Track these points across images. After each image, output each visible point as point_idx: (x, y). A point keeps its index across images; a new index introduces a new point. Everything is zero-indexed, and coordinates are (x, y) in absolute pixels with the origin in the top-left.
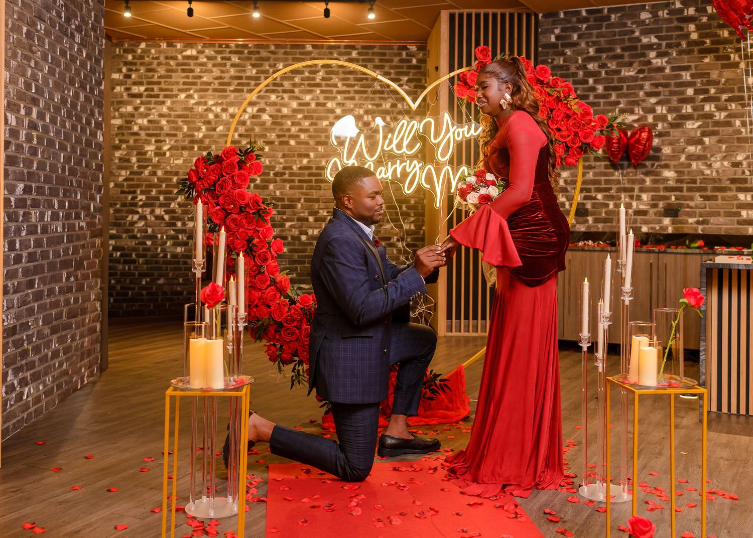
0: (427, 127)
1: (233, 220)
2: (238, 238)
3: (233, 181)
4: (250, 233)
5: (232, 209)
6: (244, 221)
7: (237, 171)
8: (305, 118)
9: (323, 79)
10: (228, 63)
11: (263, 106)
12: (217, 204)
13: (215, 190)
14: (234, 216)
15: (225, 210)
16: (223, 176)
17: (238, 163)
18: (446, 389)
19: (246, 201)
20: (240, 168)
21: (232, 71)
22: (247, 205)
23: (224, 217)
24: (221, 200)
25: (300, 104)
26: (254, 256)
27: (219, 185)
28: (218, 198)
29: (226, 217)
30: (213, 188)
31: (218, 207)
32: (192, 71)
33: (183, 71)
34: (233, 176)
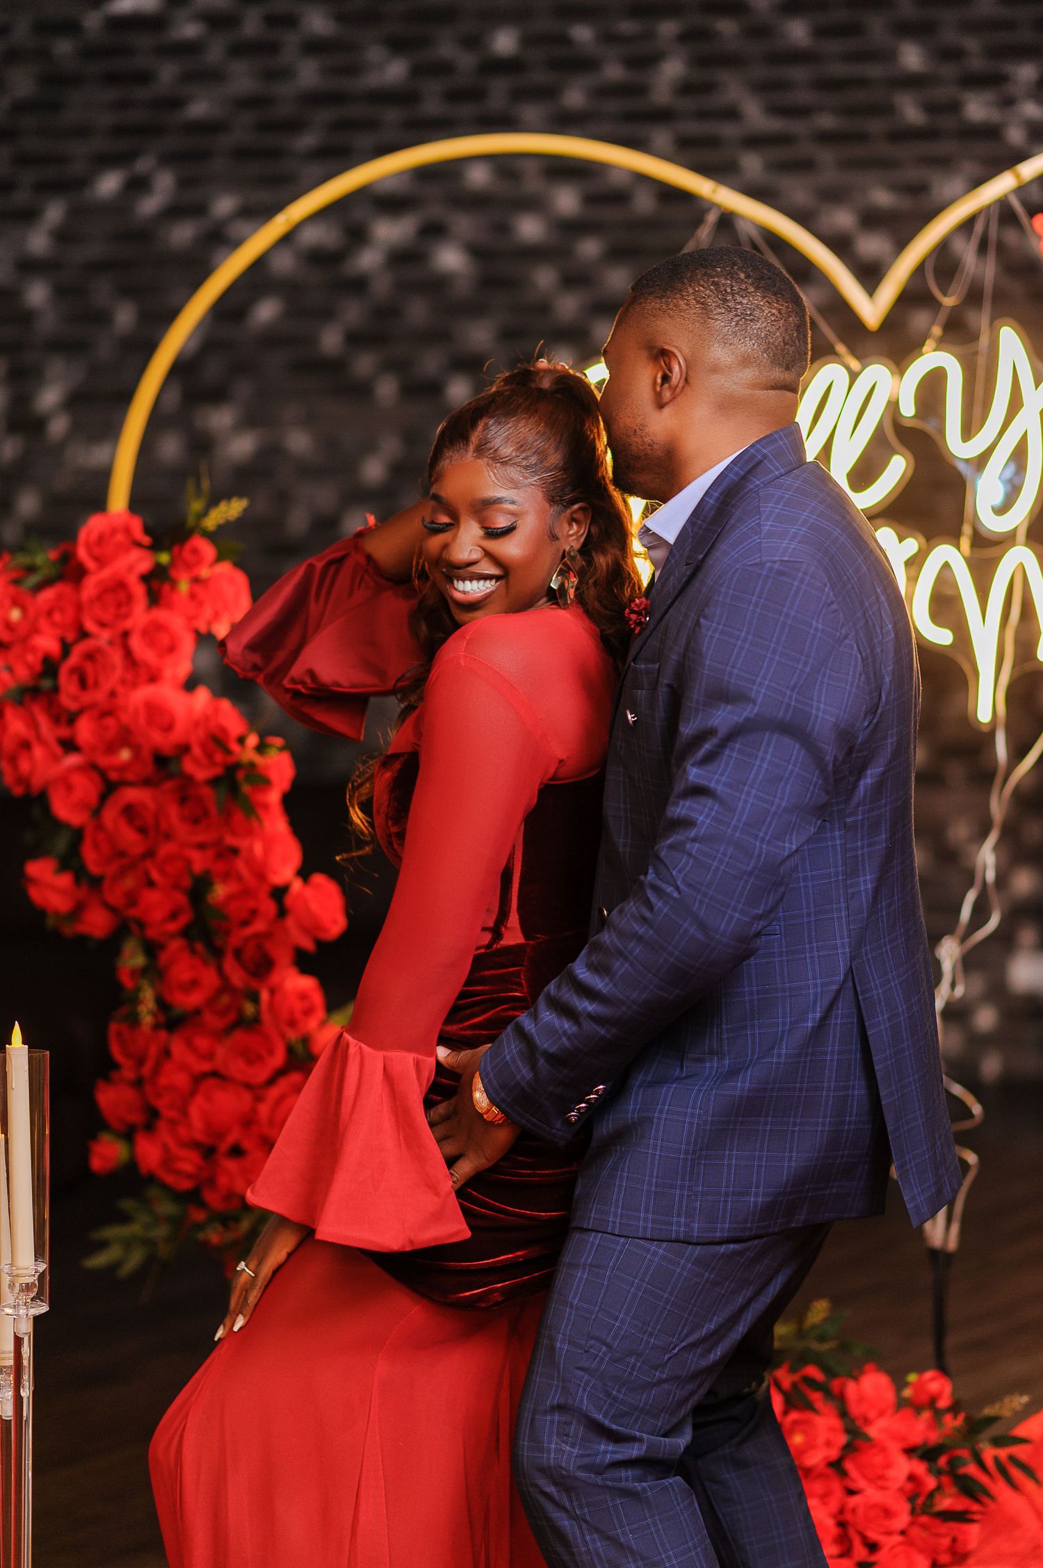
0: (932, 388)
1: (130, 812)
2: (151, 884)
3: (128, 654)
4: (200, 862)
5: (123, 768)
6: (173, 812)
7: (140, 615)
8: (616, 254)
9: (686, 88)
10: (291, 40)
11: (435, 211)
12: (69, 745)
13: (56, 689)
14: (132, 795)
15: (103, 773)
16: (84, 634)
17: (146, 578)
18: (1016, 1473)
19: (177, 735)
20: (155, 599)
21: (309, 74)
22: (185, 749)
23: (93, 798)
24: (84, 730)
25: (591, 200)
26: (218, 953)
27: (73, 670)
28: (72, 719)
29: (103, 798)
30: (46, 684)
31: (72, 760)
32: (144, 77)
33: (111, 79)
34: (126, 635)
